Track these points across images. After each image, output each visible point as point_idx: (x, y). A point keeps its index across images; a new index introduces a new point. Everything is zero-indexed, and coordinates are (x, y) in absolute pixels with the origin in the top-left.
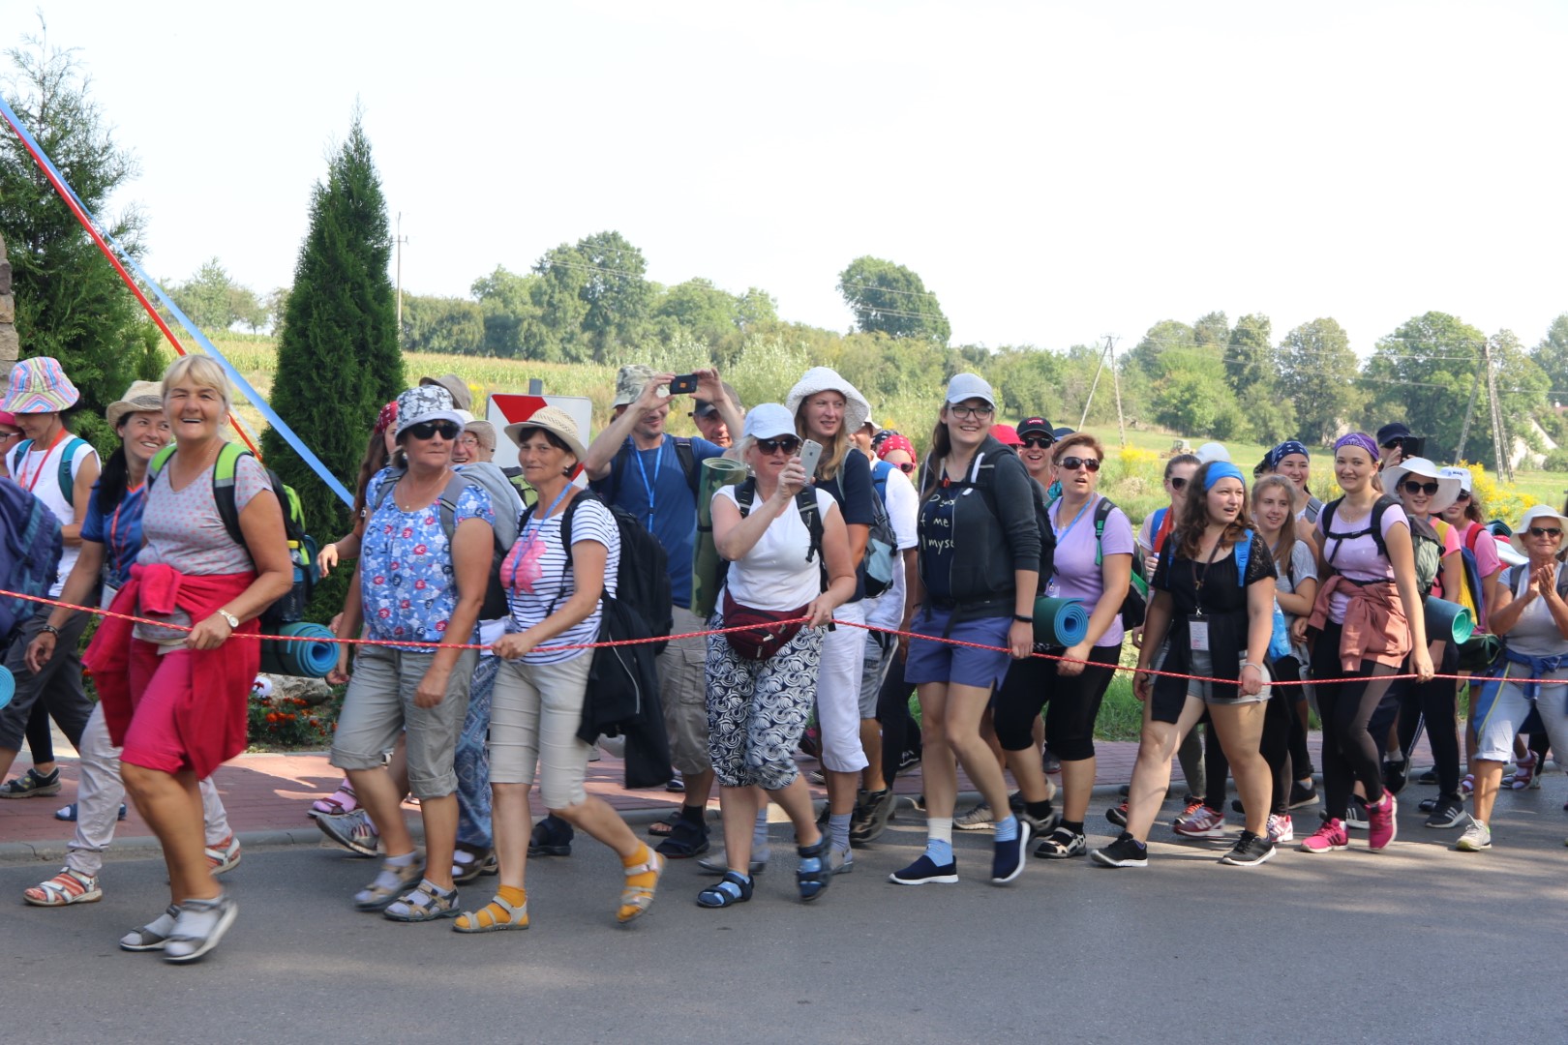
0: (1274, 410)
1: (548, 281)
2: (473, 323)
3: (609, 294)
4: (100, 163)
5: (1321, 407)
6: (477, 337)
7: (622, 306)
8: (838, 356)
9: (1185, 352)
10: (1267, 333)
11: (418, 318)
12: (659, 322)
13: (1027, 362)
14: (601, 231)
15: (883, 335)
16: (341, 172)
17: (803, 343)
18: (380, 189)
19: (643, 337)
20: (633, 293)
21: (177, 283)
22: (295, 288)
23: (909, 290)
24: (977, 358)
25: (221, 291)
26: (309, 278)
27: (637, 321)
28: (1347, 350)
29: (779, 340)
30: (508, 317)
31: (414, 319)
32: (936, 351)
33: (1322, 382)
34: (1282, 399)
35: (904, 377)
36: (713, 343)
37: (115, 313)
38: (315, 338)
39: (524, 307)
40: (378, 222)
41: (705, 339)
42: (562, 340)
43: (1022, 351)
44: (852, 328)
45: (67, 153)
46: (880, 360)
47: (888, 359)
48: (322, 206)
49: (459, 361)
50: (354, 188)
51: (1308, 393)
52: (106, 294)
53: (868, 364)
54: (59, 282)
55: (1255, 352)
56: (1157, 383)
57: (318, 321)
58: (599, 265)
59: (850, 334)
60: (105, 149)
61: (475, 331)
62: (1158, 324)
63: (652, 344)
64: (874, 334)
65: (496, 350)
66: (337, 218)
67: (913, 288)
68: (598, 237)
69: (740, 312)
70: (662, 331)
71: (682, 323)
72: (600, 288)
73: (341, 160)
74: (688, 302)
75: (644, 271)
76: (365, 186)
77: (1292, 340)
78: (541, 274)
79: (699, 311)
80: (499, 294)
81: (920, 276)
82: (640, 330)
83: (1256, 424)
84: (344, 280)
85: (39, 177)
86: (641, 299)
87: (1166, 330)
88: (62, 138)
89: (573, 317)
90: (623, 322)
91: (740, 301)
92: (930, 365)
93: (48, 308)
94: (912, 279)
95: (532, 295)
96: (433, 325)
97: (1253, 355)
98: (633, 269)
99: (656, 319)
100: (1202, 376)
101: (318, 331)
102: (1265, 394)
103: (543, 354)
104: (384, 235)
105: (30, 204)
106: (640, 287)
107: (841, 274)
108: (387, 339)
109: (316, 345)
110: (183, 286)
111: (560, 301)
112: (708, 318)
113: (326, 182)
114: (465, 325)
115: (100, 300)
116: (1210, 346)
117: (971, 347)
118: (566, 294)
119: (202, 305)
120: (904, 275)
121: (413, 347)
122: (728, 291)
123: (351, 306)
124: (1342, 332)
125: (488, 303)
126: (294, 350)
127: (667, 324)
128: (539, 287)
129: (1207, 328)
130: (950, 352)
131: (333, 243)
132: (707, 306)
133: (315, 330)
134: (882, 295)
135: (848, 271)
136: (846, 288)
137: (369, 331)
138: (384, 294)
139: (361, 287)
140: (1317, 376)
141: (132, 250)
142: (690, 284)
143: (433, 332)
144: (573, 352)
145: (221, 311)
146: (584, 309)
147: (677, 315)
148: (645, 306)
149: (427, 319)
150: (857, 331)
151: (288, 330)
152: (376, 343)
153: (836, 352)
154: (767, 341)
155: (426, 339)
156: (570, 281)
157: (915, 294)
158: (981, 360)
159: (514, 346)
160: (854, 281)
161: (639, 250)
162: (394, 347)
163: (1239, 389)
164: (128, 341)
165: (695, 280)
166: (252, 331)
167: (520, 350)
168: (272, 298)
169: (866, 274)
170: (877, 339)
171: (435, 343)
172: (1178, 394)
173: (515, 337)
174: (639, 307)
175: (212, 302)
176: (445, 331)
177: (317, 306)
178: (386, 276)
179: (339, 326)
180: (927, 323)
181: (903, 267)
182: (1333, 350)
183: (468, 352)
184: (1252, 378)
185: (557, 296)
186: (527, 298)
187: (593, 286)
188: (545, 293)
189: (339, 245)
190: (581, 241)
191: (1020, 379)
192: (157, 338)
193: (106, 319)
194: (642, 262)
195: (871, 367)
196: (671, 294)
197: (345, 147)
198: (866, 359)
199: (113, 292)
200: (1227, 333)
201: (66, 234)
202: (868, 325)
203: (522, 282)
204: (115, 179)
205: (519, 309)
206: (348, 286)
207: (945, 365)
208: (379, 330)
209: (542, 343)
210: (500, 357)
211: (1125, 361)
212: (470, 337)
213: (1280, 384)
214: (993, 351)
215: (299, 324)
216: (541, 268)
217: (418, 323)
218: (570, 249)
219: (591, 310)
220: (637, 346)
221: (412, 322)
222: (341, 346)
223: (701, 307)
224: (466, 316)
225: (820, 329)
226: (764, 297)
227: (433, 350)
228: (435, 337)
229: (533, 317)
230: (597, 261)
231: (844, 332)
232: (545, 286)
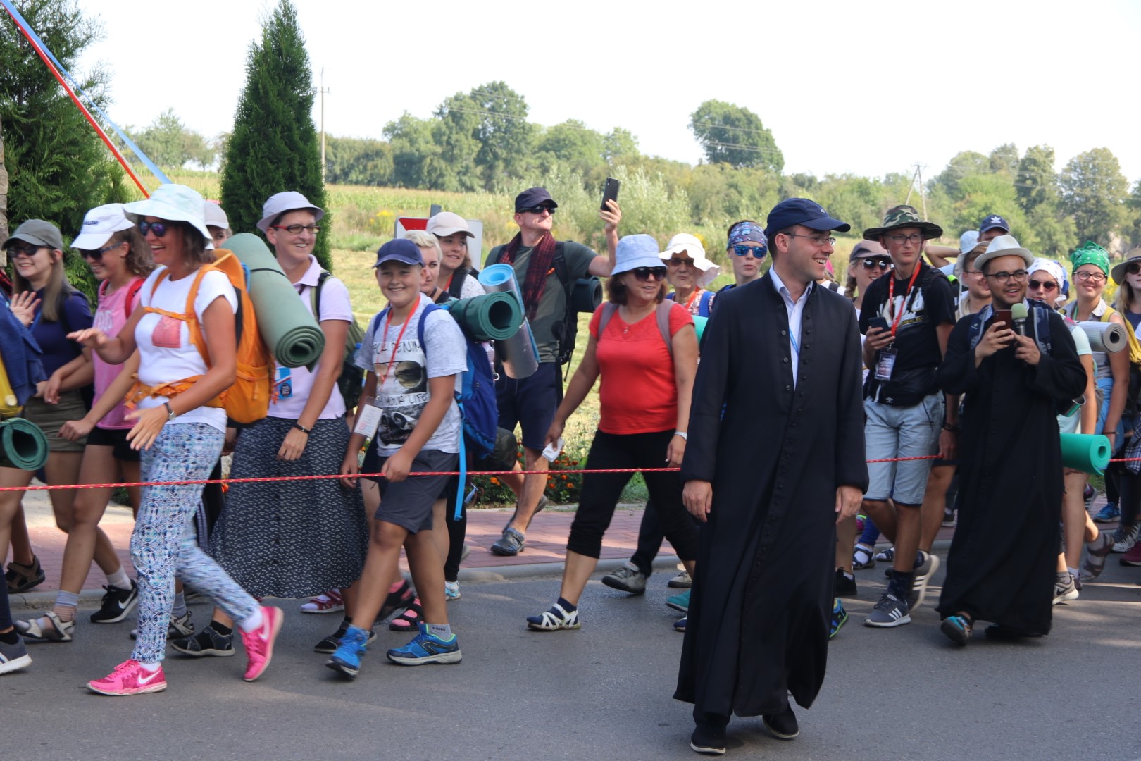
0: (1057, 226)
1: (446, 124)
2: (384, 160)
3: (497, 134)
4: (73, 28)
5: (1097, 223)
6: (388, 171)
7: (508, 143)
8: (690, 184)
9: (982, 178)
10: (1052, 161)
11: (339, 155)
12: (539, 157)
13: (849, 187)
14: (491, 81)
15: (728, 166)
16: (272, 33)
17: (660, 173)
18: (304, 47)
19: (526, 170)
20: (518, 133)
21: (139, 129)
22: (235, 130)
23: (749, 128)
24: (807, 184)
25: (175, 135)
26: (246, 122)
27: (521, 156)
28: (1119, 175)
29: (641, 170)
30: (413, 155)
31: (336, 157)
32: (772, 179)
33: (1098, 202)
34: (1064, 217)
35: (745, 201)
36: (586, 173)
37: (86, 152)
38: (252, 173)
39: (426, 146)
40: (303, 75)
41: (581, 171)
42: (458, 173)
43: (844, 178)
44: (701, 161)
45: (44, 22)
46: (725, 187)
47: (731, 186)
48: (257, 62)
49: (374, 190)
50: (283, 46)
51: (1086, 212)
52: (79, 138)
53: (715, 191)
54: (38, 128)
55: (1041, 177)
56: (958, 204)
57: (255, 158)
58: (489, 110)
59: (699, 165)
60: (75, 16)
61: (386, 166)
62: (959, 154)
63: (534, 176)
64: (719, 165)
65: (404, 182)
66: (269, 72)
67: (753, 126)
68: (488, 86)
69: (608, 148)
70: (542, 165)
71: (558, 157)
72: (491, 129)
73: (272, 23)
74: (564, 140)
75: (526, 115)
76: (292, 45)
77: (1072, 167)
78: (441, 118)
79: (574, 148)
80: (406, 135)
81: (760, 117)
82: (524, 164)
83: (1042, 238)
84: (276, 123)
85: (22, 42)
86: (524, 138)
87: (965, 159)
88: (40, 8)
89: (468, 154)
90: (509, 158)
91: (607, 139)
92: (767, 190)
93: (30, 151)
94: (753, 118)
95: (434, 135)
96: (351, 162)
97: (1039, 180)
98: (517, 113)
99: (537, 155)
100: (997, 199)
101: (254, 166)
102: (1050, 213)
103: (443, 185)
104: (308, 85)
105: (15, 63)
106: (523, 128)
107: (692, 115)
108: (311, 173)
109: (253, 178)
110: (145, 131)
111: (457, 141)
112: (580, 153)
113: (259, 42)
114: (378, 162)
115: (74, 143)
116: (1003, 172)
117: (801, 175)
118: (461, 134)
119: (160, 147)
120: (745, 115)
121: (335, 180)
122: (596, 130)
123: (282, 146)
124: (1115, 160)
125: (398, 143)
126: (235, 183)
127: (546, 158)
128: (439, 129)
129: (1000, 158)
130: (784, 179)
131: (266, 93)
132: (580, 143)
133: (252, 166)
134: (726, 131)
135: (698, 113)
136: (696, 127)
137: (296, 166)
138: (308, 134)
139: (290, 129)
140: (1094, 197)
141: (100, 100)
142: (564, 125)
143: (351, 167)
144: (468, 183)
145: (175, 152)
146: (477, 147)
147: (555, 151)
148: (529, 144)
149: (346, 156)
150: (706, 162)
151: (229, 165)
152: (302, 176)
153: (688, 180)
154: (630, 173)
155: (346, 174)
156: (465, 123)
157: (754, 131)
158: (810, 185)
159: (419, 178)
160: (703, 120)
161: (523, 97)
162: (318, 179)
163: (1027, 209)
164: (97, 176)
165: (570, 121)
166: (201, 169)
167: (424, 182)
168: (218, 140)
169: (713, 115)
170: (722, 169)
171: (353, 176)
172: (976, 213)
173: (419, 172)
174: (522, 145)
175: (169, 144)
176: (361, 167)
177: (253, 146)
178: (310, 120)
179: (272, 162)
180: (764, 156)
181: (745, 109)
182: (1107, 175)
183: (381, 184)
184: (1038, 199)
185: (454, 137)
186: (430, 138)
187: (484, 128)
188: (444, 134)
189: (271, 94)
190: (473, 89)
191: (842, 201)
192: (121, 174)
193: (79, 159)
194: (525, 107)
195: (718, 193)
196: (549, 133)
197: (275, 12)
198: (713, 186)
199: (84, 136)
200: (1018, 162)
201: (44, 88)
202: (715, 158)
203: (425, 125)
204: (85, 41)
205: (423, 147)
206: (278, 130)
207: (780, 191)
208: (304, 165)
209: (442, 175)
210: (407, 187)
211: (931, 186)
212: (382, 172)
213: (1062, 204)
214: (820, 179)
215: (239, 161)
216: (441, 113)
217: (339, 160)
218: (464, 97)
219: (482, 148)
220: (521, 178)
221: (333, 159)
222: (274, 179)
223: (575, 144)
224: (379, 154)
225: (675, 161)
226: (626, 135)
227: (351, 182)
228: (353, 171)
229: (434, 154)
230: (487, 106)
231: (694, 163)
232: (444, 128)
